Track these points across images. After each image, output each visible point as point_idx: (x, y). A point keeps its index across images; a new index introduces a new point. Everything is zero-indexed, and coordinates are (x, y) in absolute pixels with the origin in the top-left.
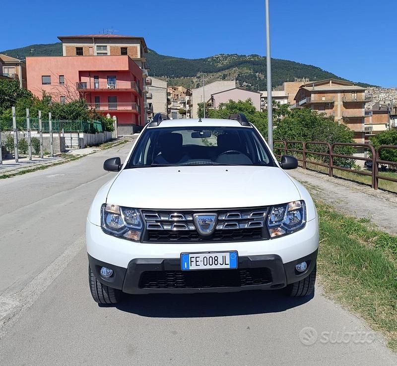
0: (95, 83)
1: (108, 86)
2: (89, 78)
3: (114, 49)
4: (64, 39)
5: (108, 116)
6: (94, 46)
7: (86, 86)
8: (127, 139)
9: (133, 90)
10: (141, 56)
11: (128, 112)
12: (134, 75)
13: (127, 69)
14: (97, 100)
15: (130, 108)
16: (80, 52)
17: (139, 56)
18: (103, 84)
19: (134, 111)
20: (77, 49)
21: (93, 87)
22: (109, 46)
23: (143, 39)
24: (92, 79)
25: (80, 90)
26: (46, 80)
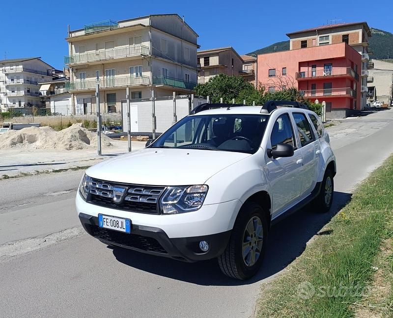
0: (312, 72)
1: (324, 74)
2: (307, 68)
3: (336, 38)
4: (291, 36)
5: (317, 102)
6: (317, 37)
7: (304, 75)
8: (333, 123)
9: (348, 75)
10: (363, 41)
11: (342, 96)
12: (350, 61)
13: (343, 55)
14: (314, 87)
15: (344, 93)
16: (304, 44)
17: (360, 41)
18: (320, 72)
19: (348, 96)
20: (302, 42)
21: (310, 76)
22: (331, 35)
23: (366, 23)
24: (310, 68)
25: (299, 79)
26: (272, 73)
